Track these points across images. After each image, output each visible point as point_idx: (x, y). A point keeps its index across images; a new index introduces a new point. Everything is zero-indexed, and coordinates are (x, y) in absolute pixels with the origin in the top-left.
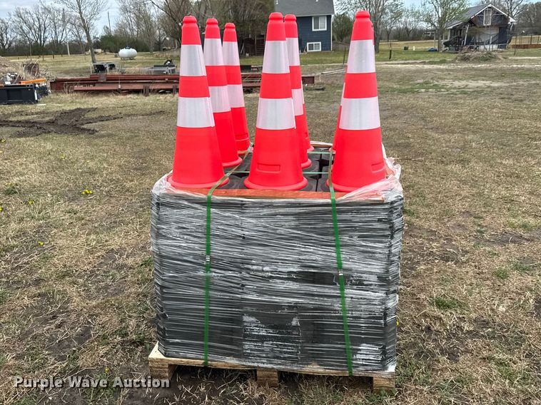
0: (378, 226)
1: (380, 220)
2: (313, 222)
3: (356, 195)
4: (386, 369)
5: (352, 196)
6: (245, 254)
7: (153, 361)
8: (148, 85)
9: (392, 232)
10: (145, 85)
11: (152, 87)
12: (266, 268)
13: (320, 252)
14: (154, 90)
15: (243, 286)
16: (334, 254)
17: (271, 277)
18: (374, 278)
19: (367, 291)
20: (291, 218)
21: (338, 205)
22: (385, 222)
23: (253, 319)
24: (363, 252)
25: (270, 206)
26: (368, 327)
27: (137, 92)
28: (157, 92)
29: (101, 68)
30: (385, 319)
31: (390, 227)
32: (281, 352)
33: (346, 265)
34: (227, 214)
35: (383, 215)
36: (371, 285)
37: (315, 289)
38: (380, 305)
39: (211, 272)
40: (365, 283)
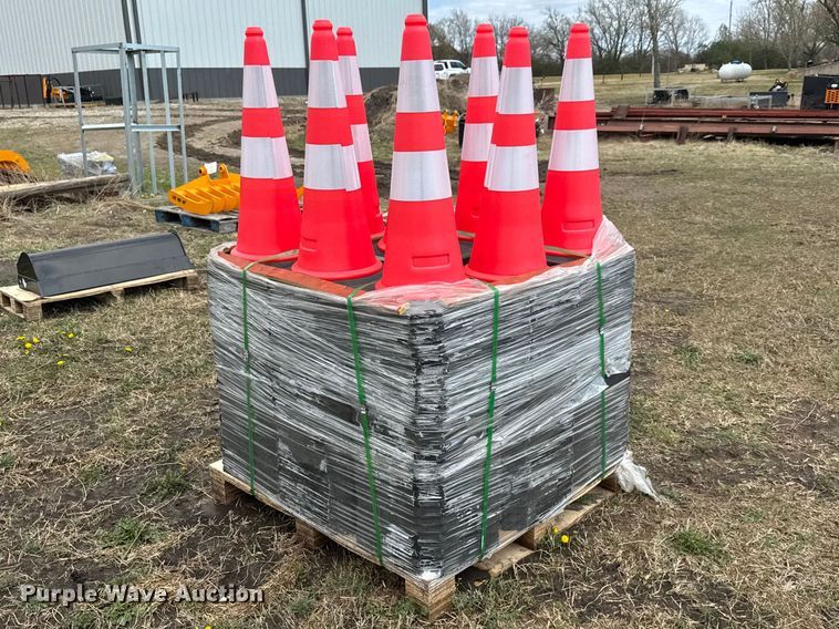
0: (399, 350)
1: (399, 342)
2: (333, 328)
3: (373, 298)
4: (420, 572)
5: (368, 299)
6: (274, 356)
7: (213, 471)
8: (686, 125)
9: (417, 364)
10: (683, 125)
11: (693, 129)
12: (292, 382)
13: (341, 374)
14: (696, 134)
15: (274, 399)
16: (355, 381)
17: (297, 395)
18: (400, 429)
19: (394, 445)
20: (311, 317)
21: (355, 309)
22: (407, 347)
23: (286, 448)
24: (386, 385)
25: (291, 295)
26: (397, 501)
27: (666, 136)
28: (701, 137)
29: (662, 96)
30: (416, 495)
31: (413, 355)
32: (312, 503)
33: (370, 401)
34: (258, 298)
35: (403, 335)
36: (397, 438)
37: (339, 426)
38: (406, 471)
39: (250, 373)
40: (390, 433)
